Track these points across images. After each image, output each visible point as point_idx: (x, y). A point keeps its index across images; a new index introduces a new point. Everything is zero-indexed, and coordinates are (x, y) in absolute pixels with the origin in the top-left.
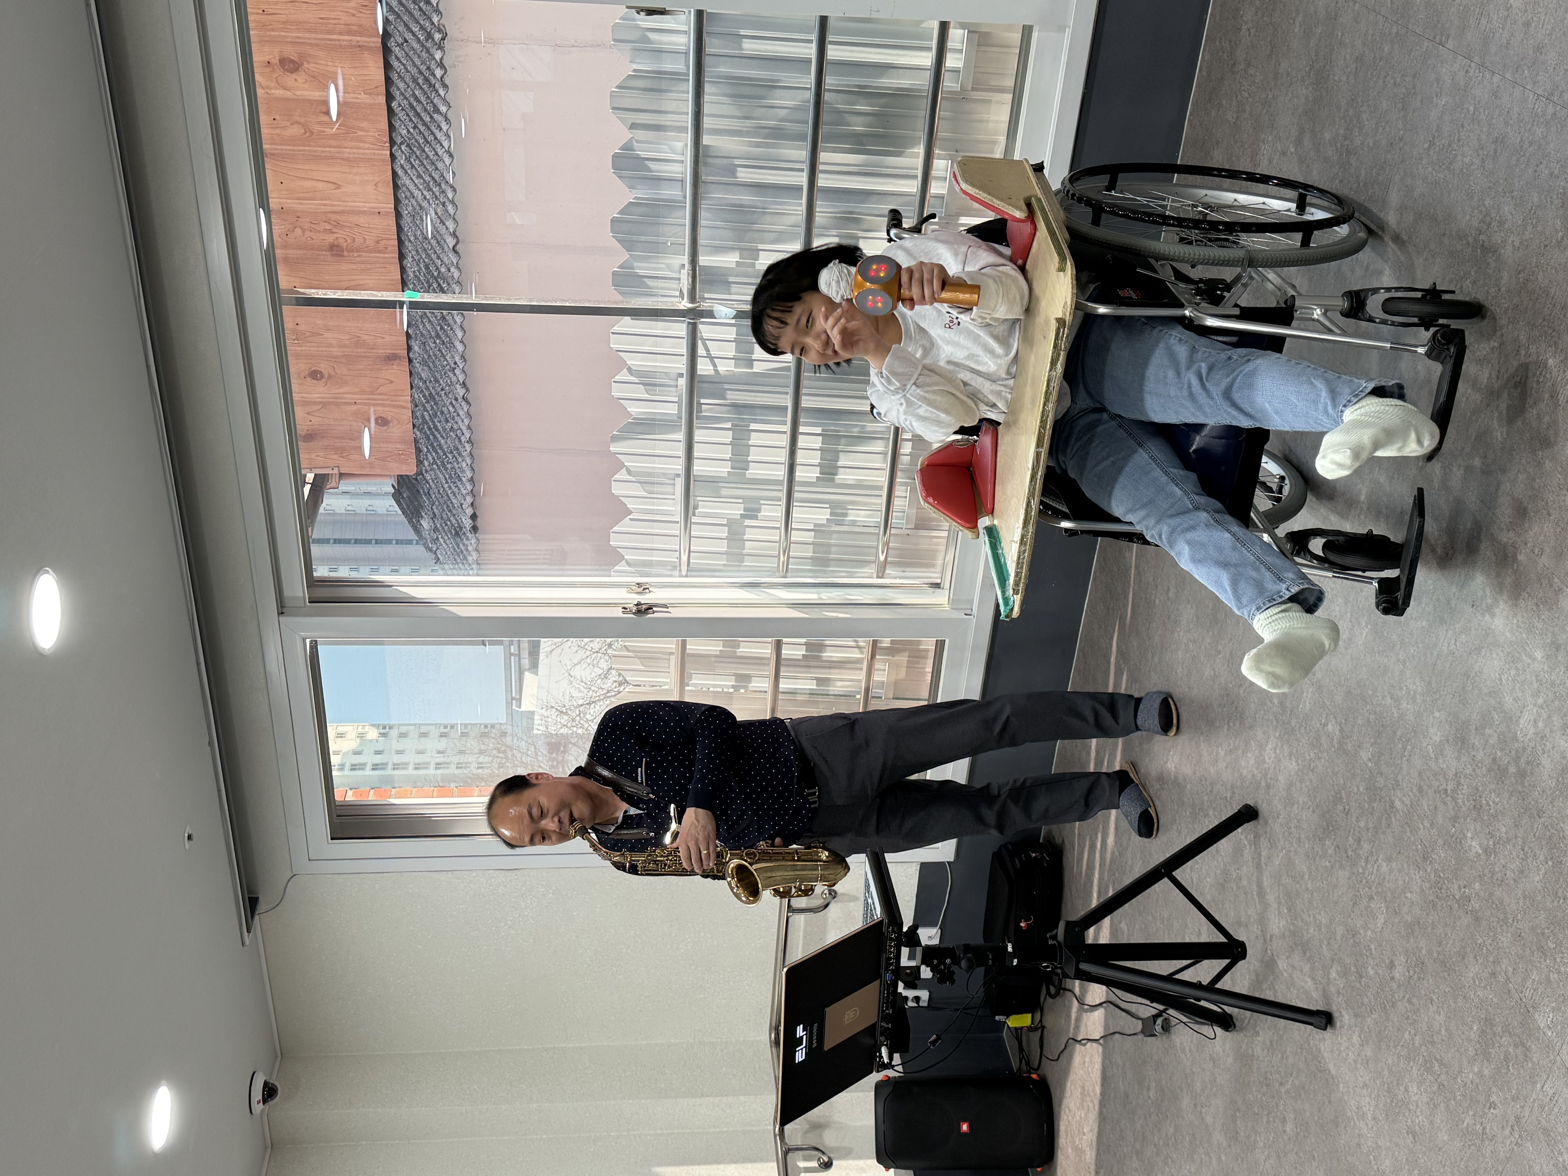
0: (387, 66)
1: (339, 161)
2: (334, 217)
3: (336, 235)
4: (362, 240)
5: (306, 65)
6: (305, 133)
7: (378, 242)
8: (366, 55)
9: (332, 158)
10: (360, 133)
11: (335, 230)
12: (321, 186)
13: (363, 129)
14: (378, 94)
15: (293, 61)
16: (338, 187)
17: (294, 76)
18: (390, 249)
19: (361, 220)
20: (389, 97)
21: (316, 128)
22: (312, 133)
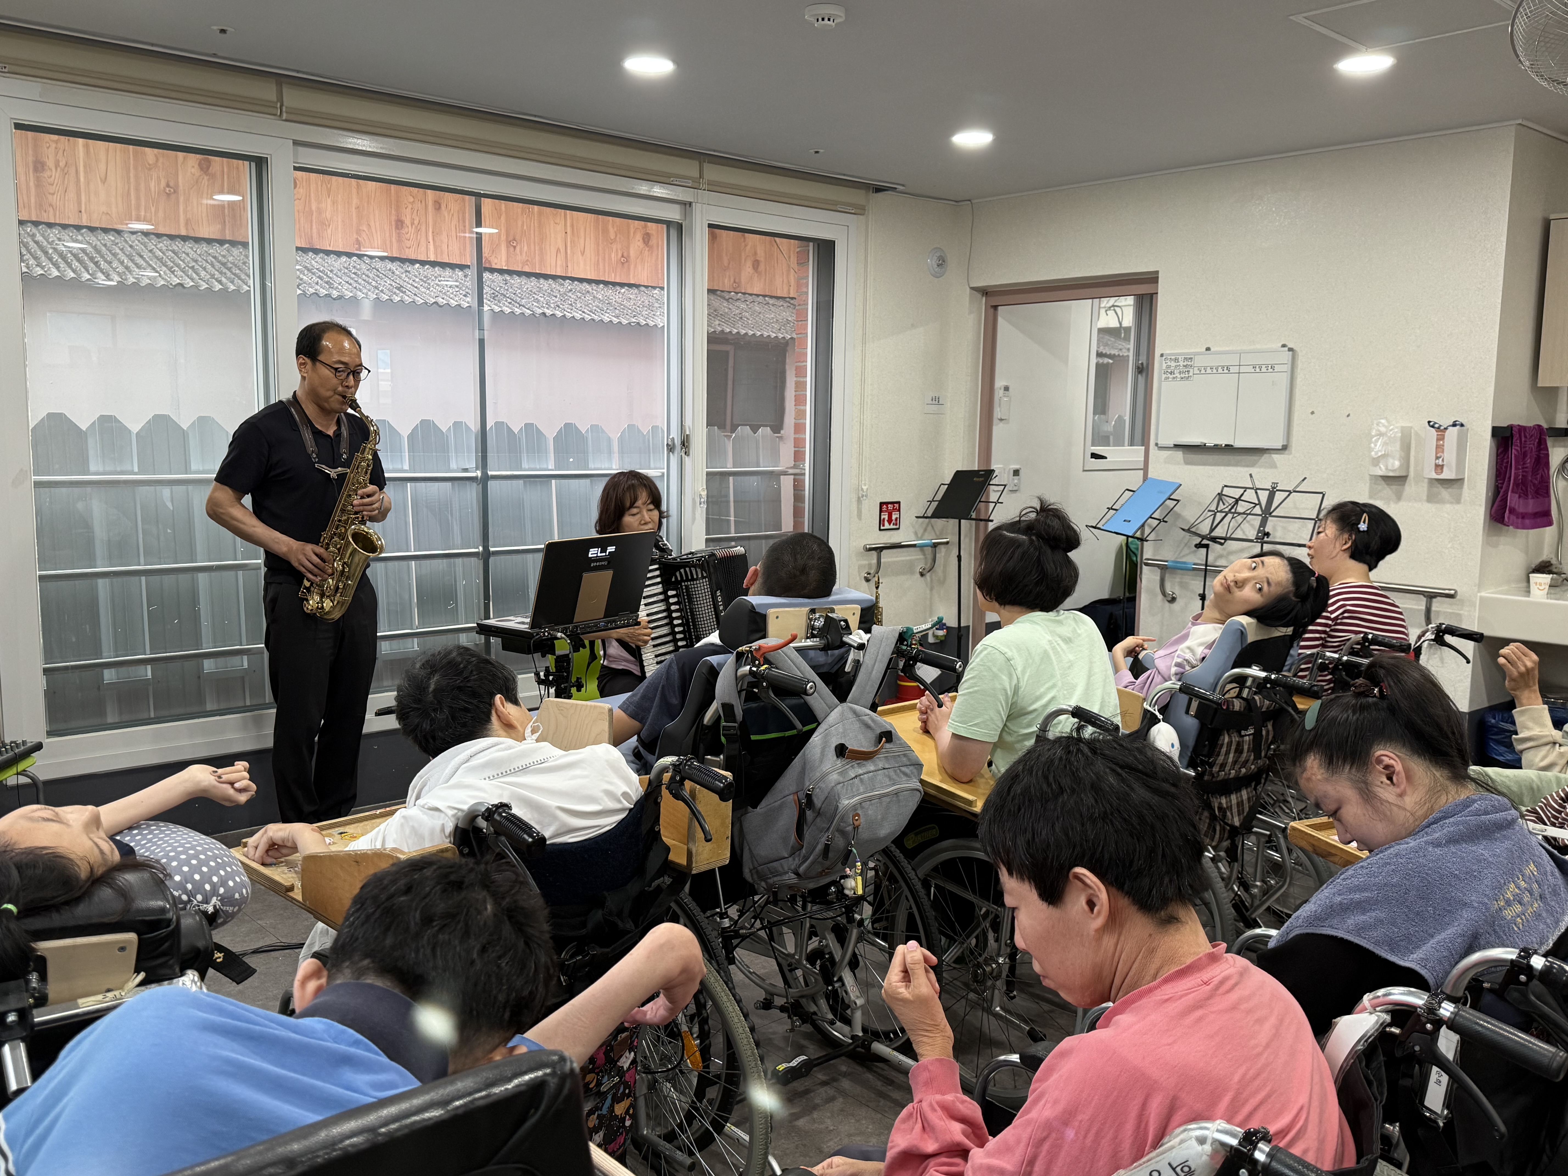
0: (209, 241)
1: (127, 188)
2: (72, 171)
3: (54, 170)
4: (52, 191)
5: (206, 178)
6: (149, 165)
7: (51, 205)
8: (219, 227)
9: (129, 183)
10: (153, 209)
11: (59, 169)
12: (102, 166)
13: (157, 211)
14: (187, 229)
15: (208, 168)
16: (104, 181)
17: (196, 166)
18: (45, 215)
19: (71, 194)
20: (185, 239)
21: (154, 174)
22: (150, 169)
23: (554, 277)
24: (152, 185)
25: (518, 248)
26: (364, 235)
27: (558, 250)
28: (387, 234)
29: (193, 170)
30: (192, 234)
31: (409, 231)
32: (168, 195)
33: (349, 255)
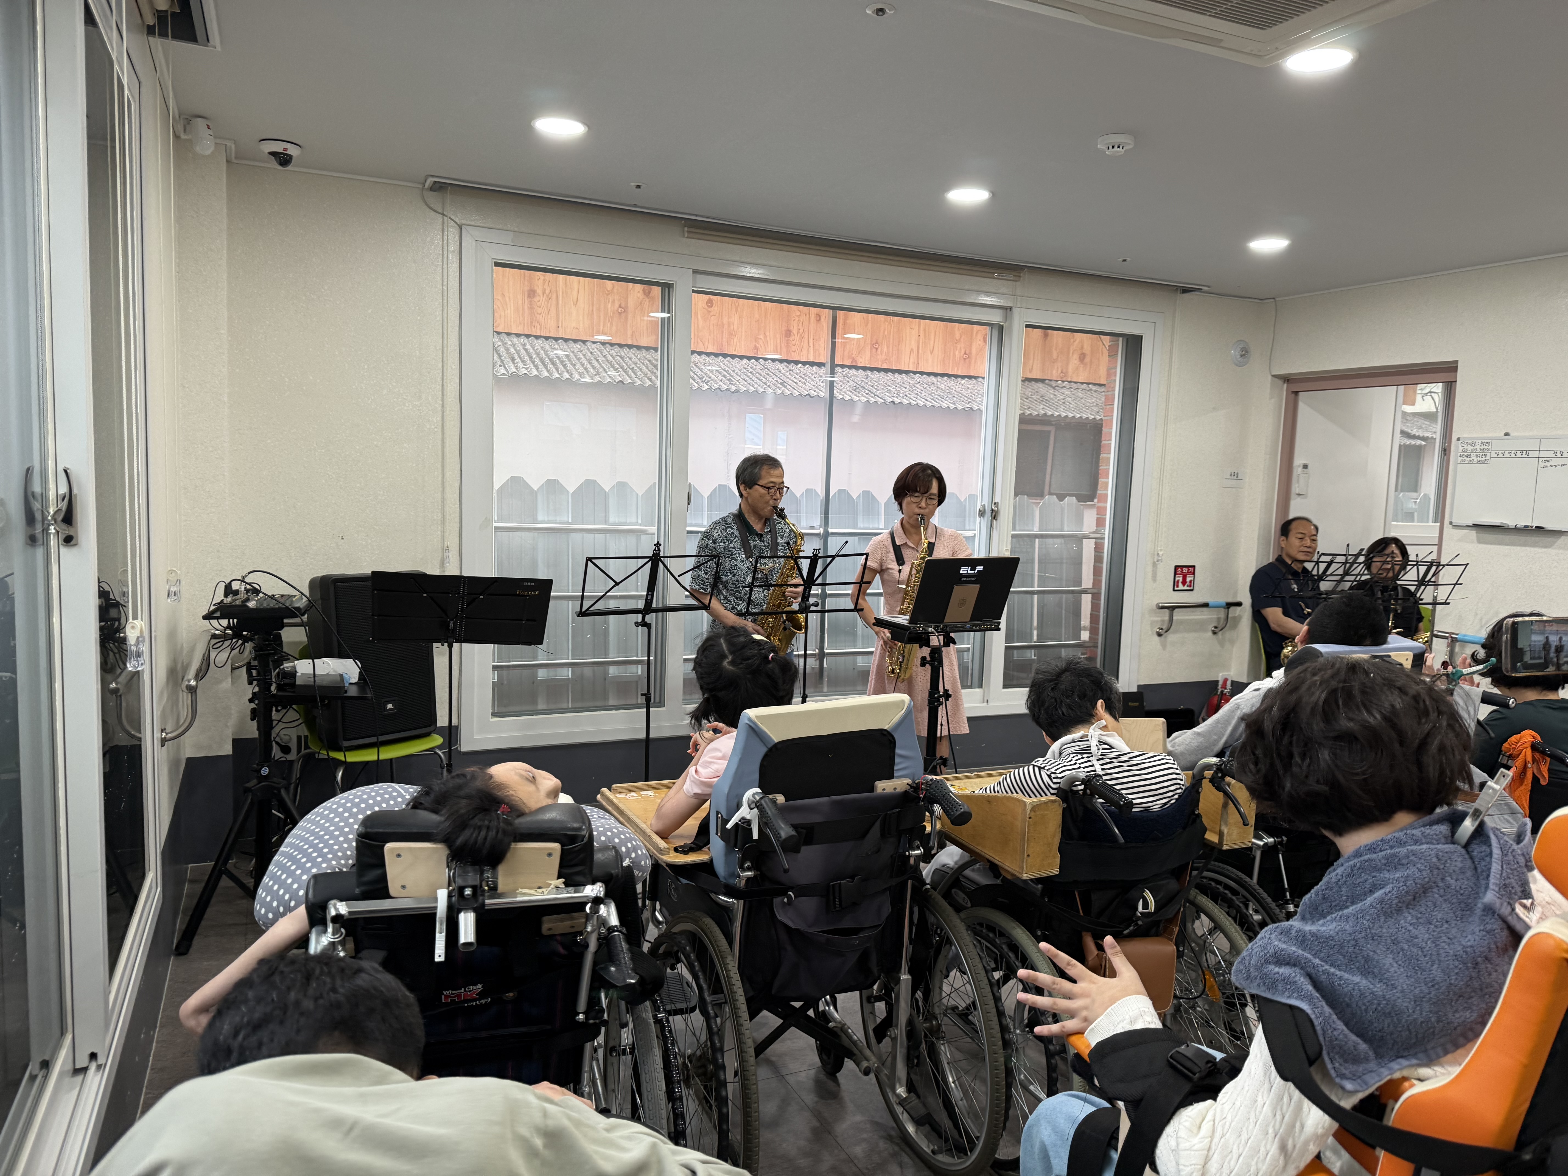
0: (647, 349)
1: (591, 309)
2: (554, 297)
3: (542, 296)
4: (539, 312)
6: (608, 291)
7: (538, 322)
8: (654, 337)
9: (593, 305)
10: (609, 325)
11: (545, 296)
12: (575, 293)
13: (611, 327)
14: (632, 340)
15: (649, 293)
16: (576, 304)
17: (641, 292)
18: (534, 330)
19: (553, 314)
20: (630, 347)
21: (611, 298)
22: (608, 295)
23: (907, 372)
24: (609, 306)
25: (879, 350)
26: (761, 342)
27: (912, 350)
28: (779, 341)
29: (639, 295)
30: (635, 344)
31: (795, 338)
32: (620, 313)
33: (749, 358)
